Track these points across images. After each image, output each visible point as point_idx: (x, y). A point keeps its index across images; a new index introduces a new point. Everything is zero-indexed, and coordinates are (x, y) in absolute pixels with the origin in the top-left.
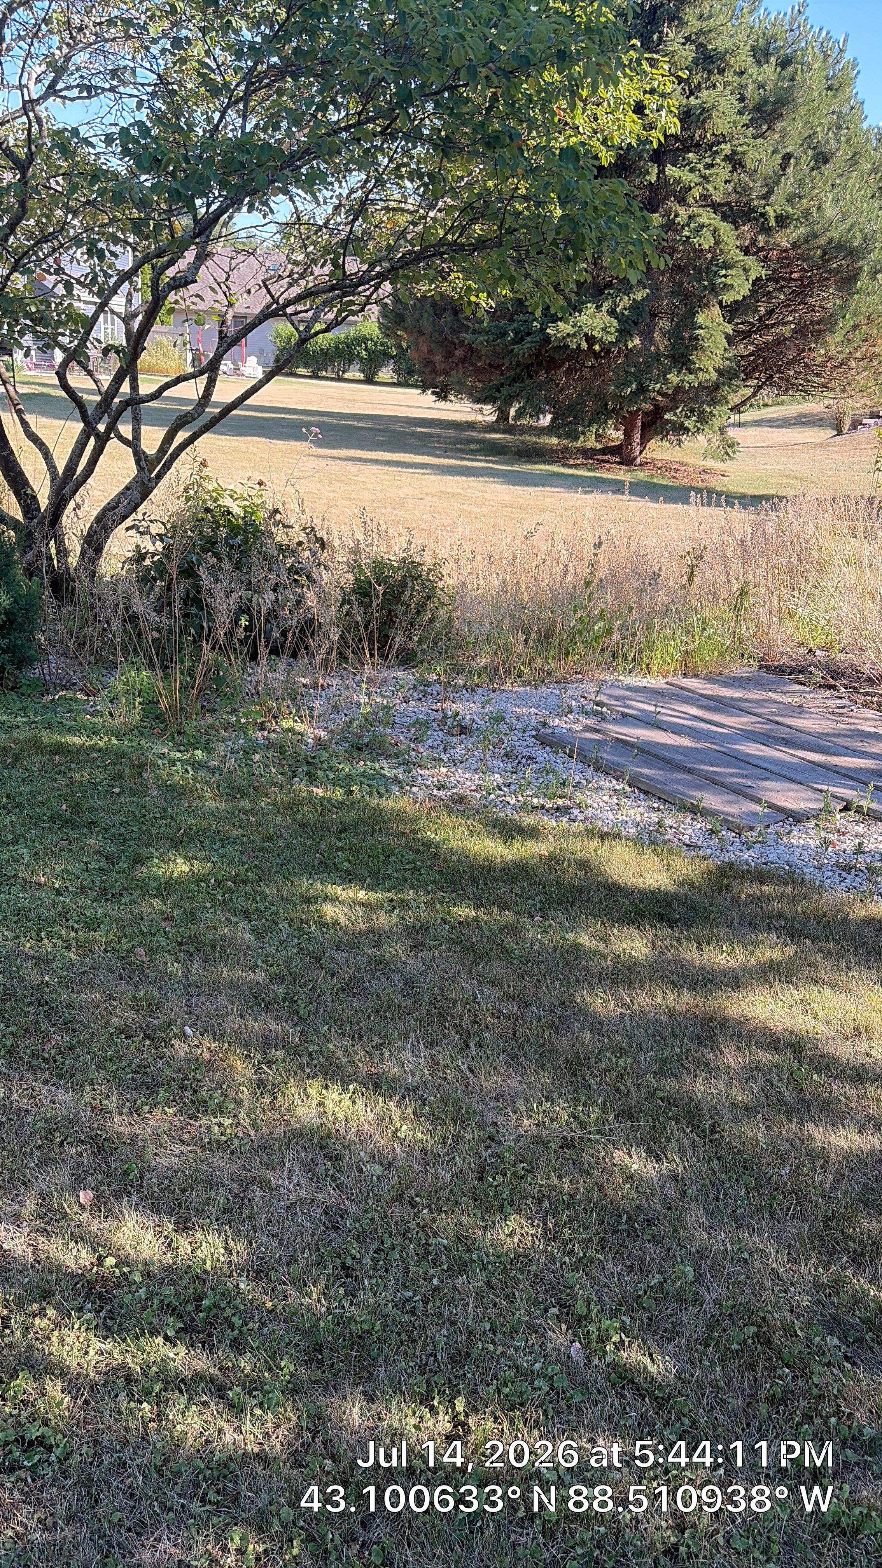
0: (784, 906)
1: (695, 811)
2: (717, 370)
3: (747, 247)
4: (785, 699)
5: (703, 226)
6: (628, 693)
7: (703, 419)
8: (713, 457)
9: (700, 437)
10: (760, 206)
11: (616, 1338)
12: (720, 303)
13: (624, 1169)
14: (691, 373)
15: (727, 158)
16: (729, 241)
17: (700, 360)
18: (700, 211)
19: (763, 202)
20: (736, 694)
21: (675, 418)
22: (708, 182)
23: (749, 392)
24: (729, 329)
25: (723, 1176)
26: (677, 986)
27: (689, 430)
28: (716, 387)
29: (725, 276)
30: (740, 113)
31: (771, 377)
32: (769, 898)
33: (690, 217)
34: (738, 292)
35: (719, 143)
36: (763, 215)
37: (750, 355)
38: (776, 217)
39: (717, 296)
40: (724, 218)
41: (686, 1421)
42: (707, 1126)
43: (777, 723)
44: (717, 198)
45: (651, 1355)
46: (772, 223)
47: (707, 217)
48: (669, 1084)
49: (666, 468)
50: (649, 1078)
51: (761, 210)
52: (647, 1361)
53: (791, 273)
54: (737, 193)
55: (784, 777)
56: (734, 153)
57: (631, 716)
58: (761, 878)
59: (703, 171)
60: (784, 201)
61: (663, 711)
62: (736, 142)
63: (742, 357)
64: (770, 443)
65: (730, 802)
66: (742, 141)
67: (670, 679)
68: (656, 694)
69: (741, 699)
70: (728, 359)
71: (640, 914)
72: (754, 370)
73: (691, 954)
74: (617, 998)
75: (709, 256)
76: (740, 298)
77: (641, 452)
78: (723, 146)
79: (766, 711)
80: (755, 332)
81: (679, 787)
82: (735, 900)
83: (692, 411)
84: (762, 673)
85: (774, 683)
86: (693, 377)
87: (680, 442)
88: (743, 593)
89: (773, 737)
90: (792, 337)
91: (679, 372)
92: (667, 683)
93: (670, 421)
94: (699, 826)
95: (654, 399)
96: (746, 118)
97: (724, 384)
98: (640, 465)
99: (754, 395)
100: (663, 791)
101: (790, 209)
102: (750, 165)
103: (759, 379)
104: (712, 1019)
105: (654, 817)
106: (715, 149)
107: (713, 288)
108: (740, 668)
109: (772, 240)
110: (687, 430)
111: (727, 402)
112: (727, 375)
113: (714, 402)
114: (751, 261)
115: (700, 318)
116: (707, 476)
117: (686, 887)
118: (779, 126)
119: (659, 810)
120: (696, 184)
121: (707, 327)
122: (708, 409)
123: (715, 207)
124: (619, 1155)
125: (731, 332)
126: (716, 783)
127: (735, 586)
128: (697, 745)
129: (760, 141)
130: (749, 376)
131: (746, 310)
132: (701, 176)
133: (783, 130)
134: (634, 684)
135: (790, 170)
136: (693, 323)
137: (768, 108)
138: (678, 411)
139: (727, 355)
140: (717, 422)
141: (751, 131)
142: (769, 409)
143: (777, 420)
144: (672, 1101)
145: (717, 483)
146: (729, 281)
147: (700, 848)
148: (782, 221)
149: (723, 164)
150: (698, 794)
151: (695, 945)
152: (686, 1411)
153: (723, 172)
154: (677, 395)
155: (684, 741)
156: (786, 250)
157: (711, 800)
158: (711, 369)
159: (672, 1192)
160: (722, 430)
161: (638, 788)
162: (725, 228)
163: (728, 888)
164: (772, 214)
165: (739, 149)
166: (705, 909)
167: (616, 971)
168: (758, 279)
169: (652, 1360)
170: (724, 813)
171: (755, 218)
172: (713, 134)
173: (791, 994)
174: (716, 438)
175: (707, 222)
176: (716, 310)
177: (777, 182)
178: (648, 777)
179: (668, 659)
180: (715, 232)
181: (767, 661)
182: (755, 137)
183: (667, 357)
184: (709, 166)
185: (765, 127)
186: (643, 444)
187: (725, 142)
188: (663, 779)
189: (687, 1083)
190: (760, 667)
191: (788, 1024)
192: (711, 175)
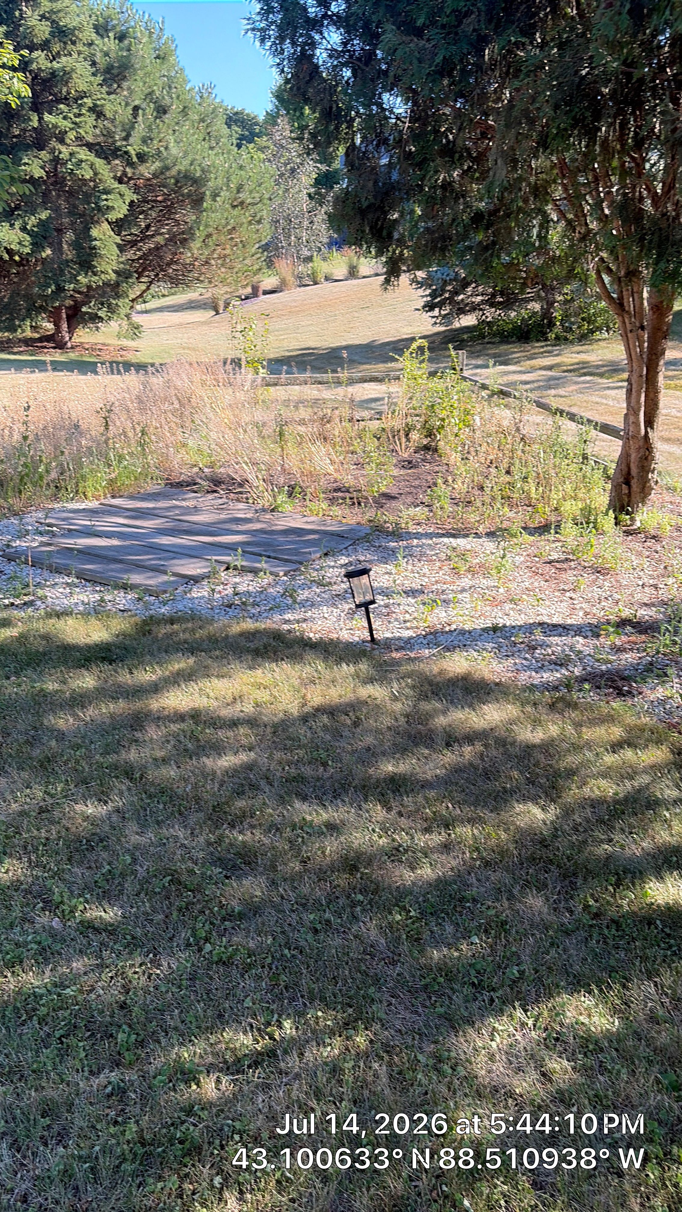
0: (187, 635)
1: (125, 587)
2: (115, 272)
3: (120, 177)
4: (184, 504)
5: (82, 161)
6: (71, 515)
7: (112, 310)
8: (125, 337)
9: (112, 323)
10: (123, 146)
11: (81, 907)
12: (107, 220)
13: (83, 813)
14: (95, 275)
15: (90, 110)
16: (104, 173)
17: (101, 265)
18: (77, 149)
19: (124, 143)
20: (151, 505)
21: (89, 310)
22: (79, 127)
23: (143, 287)
24: (118, 239)
25: (149, 801)
26: (115, 699)
27: (102, 319)
28: (117, 284)
29: (106, 200)
30: (94, 74)
31: (158, 274)
32: (176, 633)
33: (71, 154)
34: (119, 212)
35: (82, 98)
36: (126, 153)
37: (140, 258)
38: (137, 155)
39: (103, 215)
40: (98, 155)
41: (128, 937)
42: (138, 776)
43: (180, 520)
44: (90, 139)
45: (105, 911)
46: (135, 159)
47: (83, 154)
48: (112, 758)
49: (93, 349)
50: (97, 757)
51: (124, 149)
52: (103, 914)
53: (157, 196)
54: (104, 135)
55: (186, 555)
56: (95, 105)
57: (75, 530)
58: (172, 621)
59: (74, 119)
60: (140, 142)
61: (97, 523)
62: (95, 97)
63: (133, 260)
64: (170, 324)
65: (149, 578)
66: (99, 97)
67: (103, 501)
68: (92, 513)
69: (154, 508)
70: (122, 263)
71: (88, 660)
72: (144, 269)
73: (125, 678)
74: (75, 716)
75: (92, 184)
76: (122, 216)
77: (70, 338)
78: (85, 100)
79: (171, 514)
80: (139, 241)
81: (113, 574)
82: (156, 640)
83: (102, 304)
84: (168, 488)
85: (176, 494)
86: (97, 278)
87: (97, 328)
88: (143, 433)
89: (177, 530)
90: (166, 244)
91: (86, 274)
92: (100, 504)
93: (87, 313)
94: (130, 597)
95: (71, 296)
96: (99, 79)
97: (122, 282)
98: (72, 348)
99: (148, 288)
100: (101, 578)
101: (145, 149)
102: (109, 115)
103: (148, 276)
104: (139, 713)
105: (97, 597)
106: (80, 102)
107: (99, 209)
108: (151, 487)
109: (137, 172)
110: (101, 319)
111: (127, 296)
112: (123, 275)
113: (118, 296)
114: (123, 188)
115: (94, 232)
116: (124, 353)
117: (121, 637)
118: (125, 85)
119: (101, 591)
120: (71, 129)
121: (101, 239)
122: (114, 302)
123: (90, 146)
124: (79, 808)
125: (120, 242)
126: (140, 567)
127: (138, 429)
128: (125, 543)
129: (112, 97)
130: (140, 275)
131: (130, 224)
132: (73, 123)
133: (129, 88)
134: (75, 507)
135: (140, 119)
136: (90, 236)
137: (115, 71)
138: (92, 304)
139: (121, 260)
140: (123, 311)
141: (105, 89)
142: (167, 299)
143: (173, 306)
144: (115, 767)
145: (131, 357)
146: (110, 204)
147: (130, 611)
148: (142, 157)
149: (88, 114)
150: (126, 576)
151: (127, 671)
152: (127, 932)
153: (90, 120)
154: (89, 293)
155: (115, 542)
156: (149, 180)
157: (136, 578)
158: (110, 271)
159: (115, 818)
160: (128, 316)
161: (84, 579)
162: (99, 163)
163: (150, 631)
164: (133, 153)
165: (98, 102)
166: (133, 648)
167: (73, 698)
168: (132, 202)
169: (105, 912)
170: (146, 585)
171: (121, 155)
172: (76, 91)
173: (193, 687)
174: (125, 323)
175: (84, 158)
176: (105, 226)
177: (133, 128)
178: (90, 570)
179: (98, 486)
180: (92, 166)
181: (170, 479)
182: (109, 93)
183: (75, 263)
184: (79, 115)
185: (115, 86)
186: (71, 331)
187: (86, 97)
188: (101, 570)
189: (123, 755)
190: (166, 485)
191: (191, 705)
192: (81, 122)
